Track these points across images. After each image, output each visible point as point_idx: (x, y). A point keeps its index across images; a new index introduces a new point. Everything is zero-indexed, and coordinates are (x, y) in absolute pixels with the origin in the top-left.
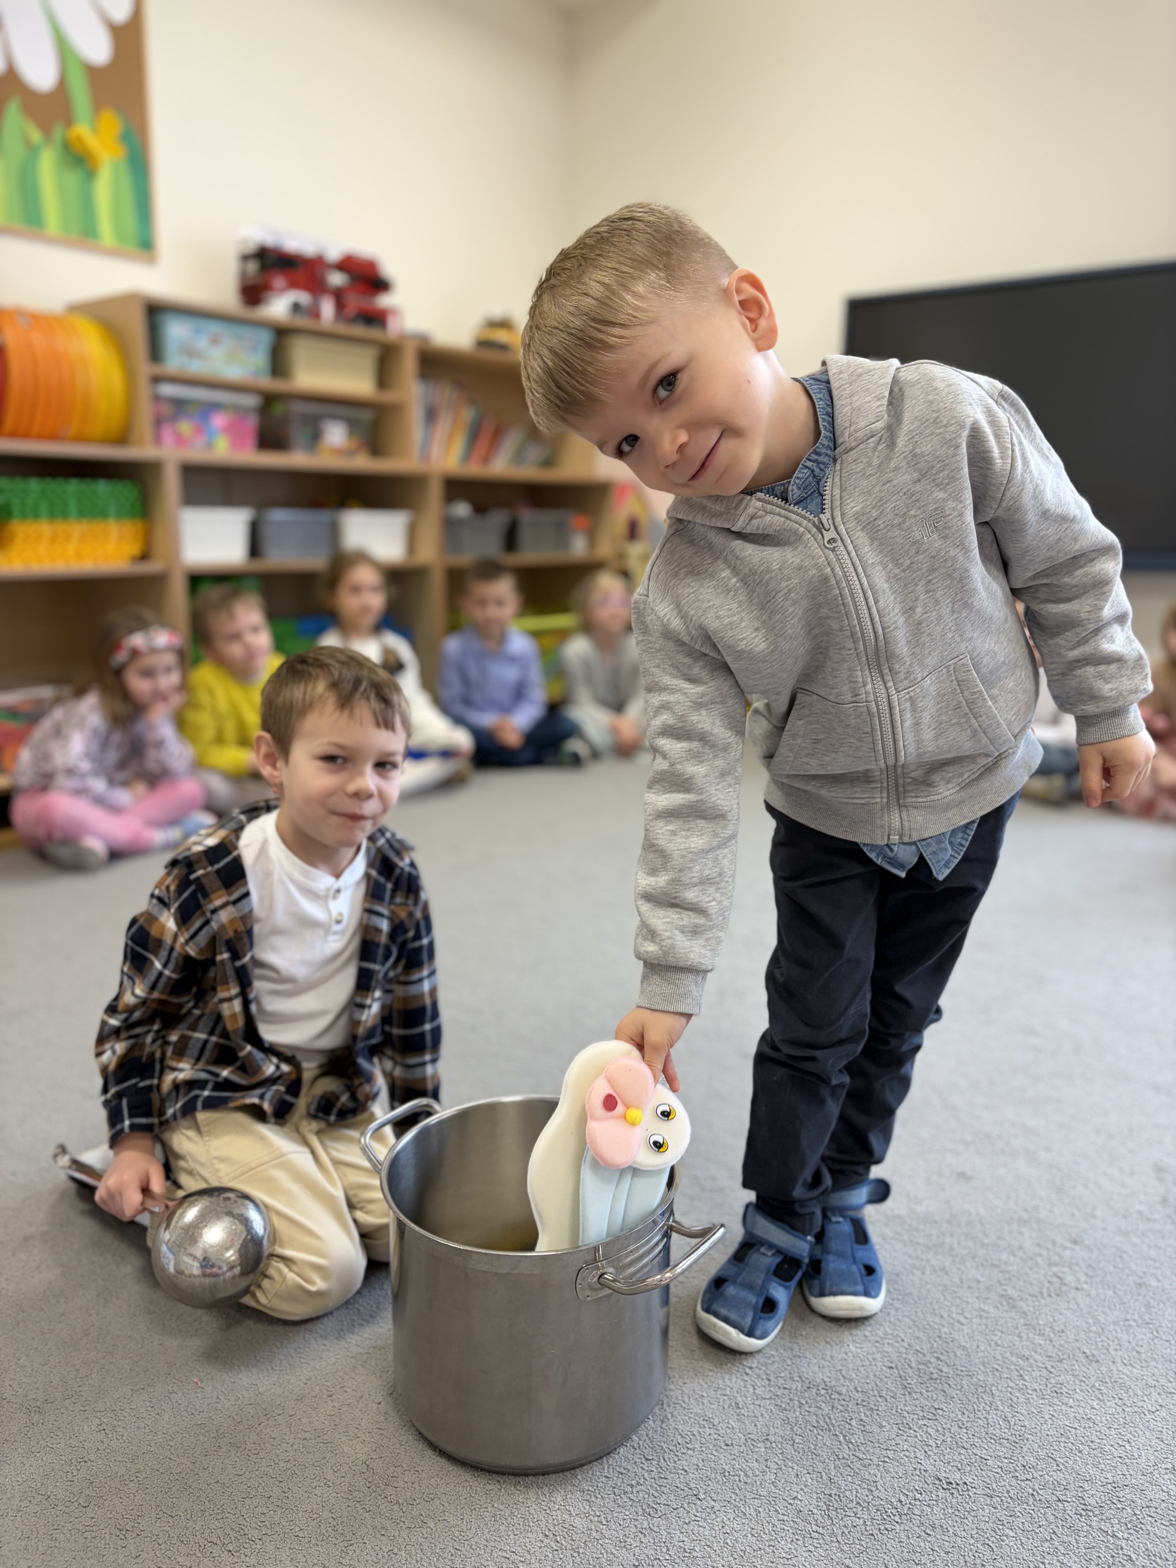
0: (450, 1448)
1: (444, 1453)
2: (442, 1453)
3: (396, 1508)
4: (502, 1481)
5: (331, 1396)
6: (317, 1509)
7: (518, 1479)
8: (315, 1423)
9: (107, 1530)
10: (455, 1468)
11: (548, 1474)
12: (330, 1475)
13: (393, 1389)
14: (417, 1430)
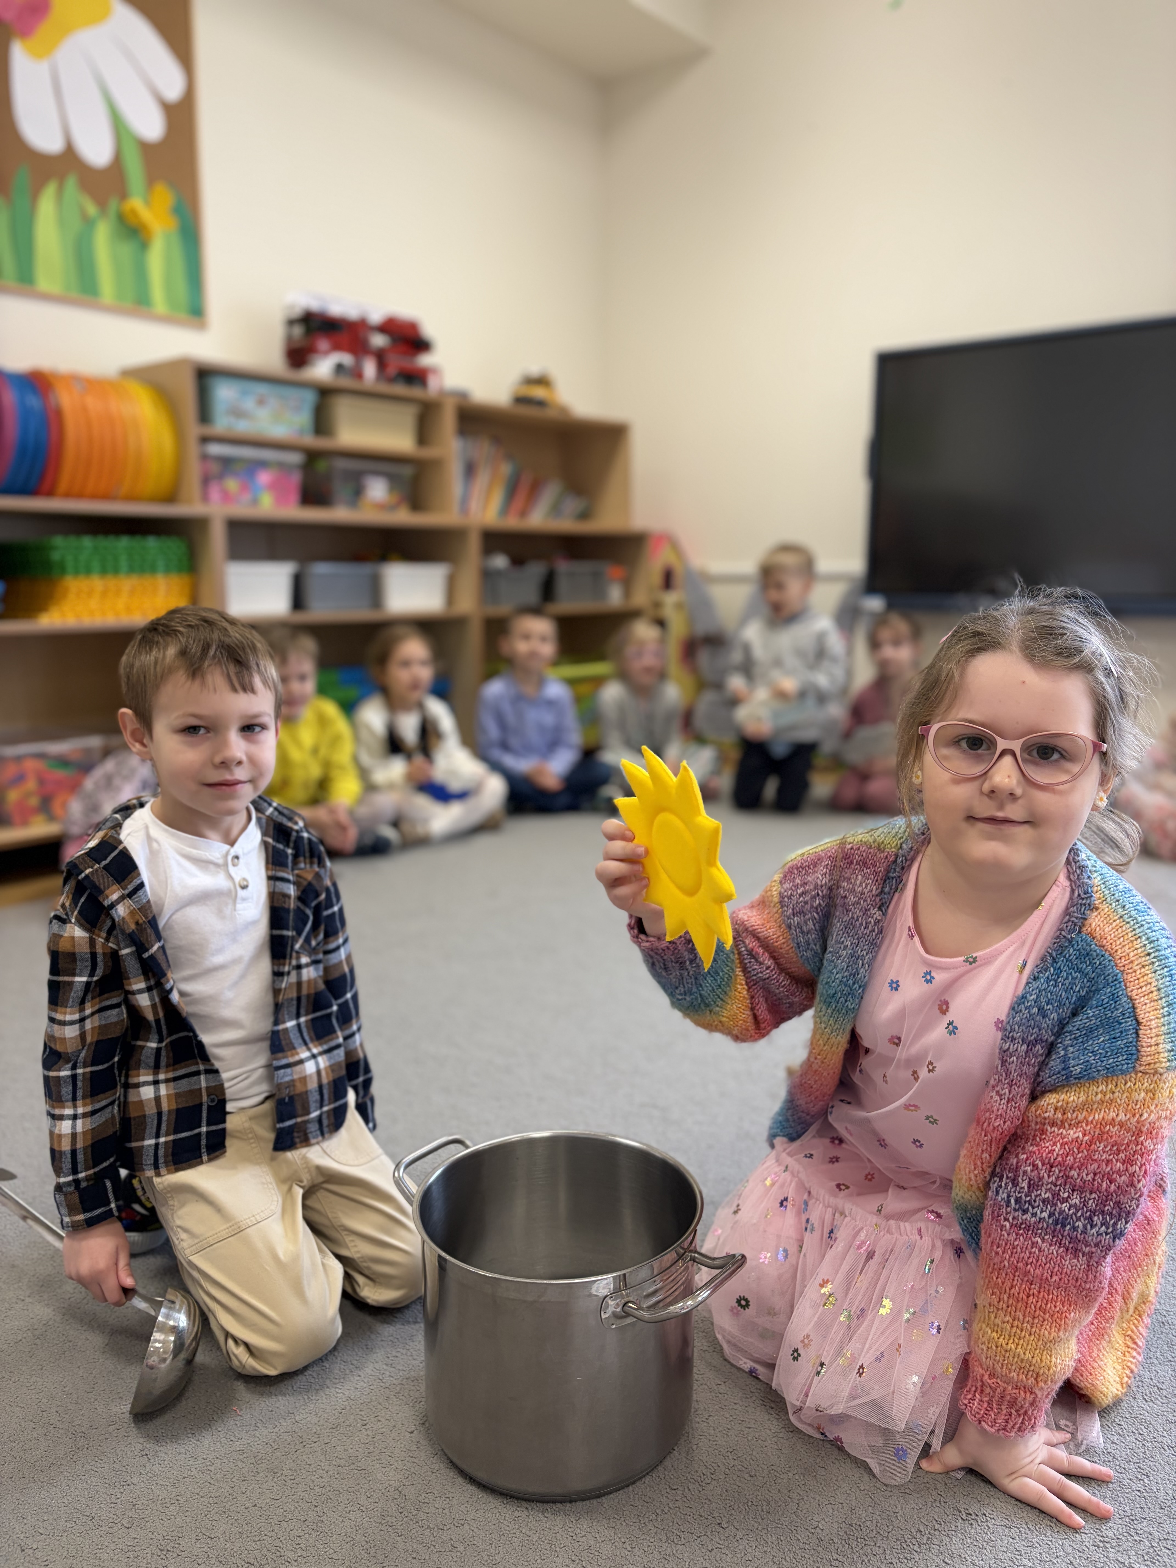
0: (480, 1475)
1: (474, 1480)
2: (472, 1480)
3: (427, 1532)
4: (530, 1508)
5: (365, 1425)
6: (351, 1533)
7: (546, 1506)
8: (350, 1451)
9: (148, 1550)
10: (485, 1495)
11: (576, 1502)
12: (363, 1500)
13: (425, 1418)
14: (448, 1458)
